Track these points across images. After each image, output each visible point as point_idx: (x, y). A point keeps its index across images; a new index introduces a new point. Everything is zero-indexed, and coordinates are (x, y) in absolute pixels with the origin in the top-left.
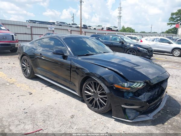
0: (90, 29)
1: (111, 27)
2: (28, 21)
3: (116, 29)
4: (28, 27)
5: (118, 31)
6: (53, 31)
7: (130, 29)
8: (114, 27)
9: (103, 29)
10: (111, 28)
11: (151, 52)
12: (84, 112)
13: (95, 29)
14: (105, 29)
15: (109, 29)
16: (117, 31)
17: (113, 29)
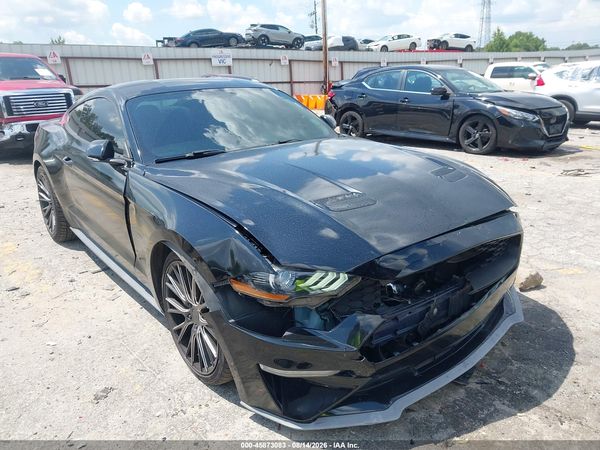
0: (368, 50)
1: (444, 39)
2: (162, 42)
3: (463, 43)
4: (144, 62)
5: (472, 50)
6: (229, 67)
7: (529, 37)
8: (457, 36)
9: (414, 45)
10: (445, 42)
11: (557, 123)
12: (159, 376)
13: (385, 48)
14: (423, 46)
15: (438, 45)
16: (469, 48)
17: (454, 43)
